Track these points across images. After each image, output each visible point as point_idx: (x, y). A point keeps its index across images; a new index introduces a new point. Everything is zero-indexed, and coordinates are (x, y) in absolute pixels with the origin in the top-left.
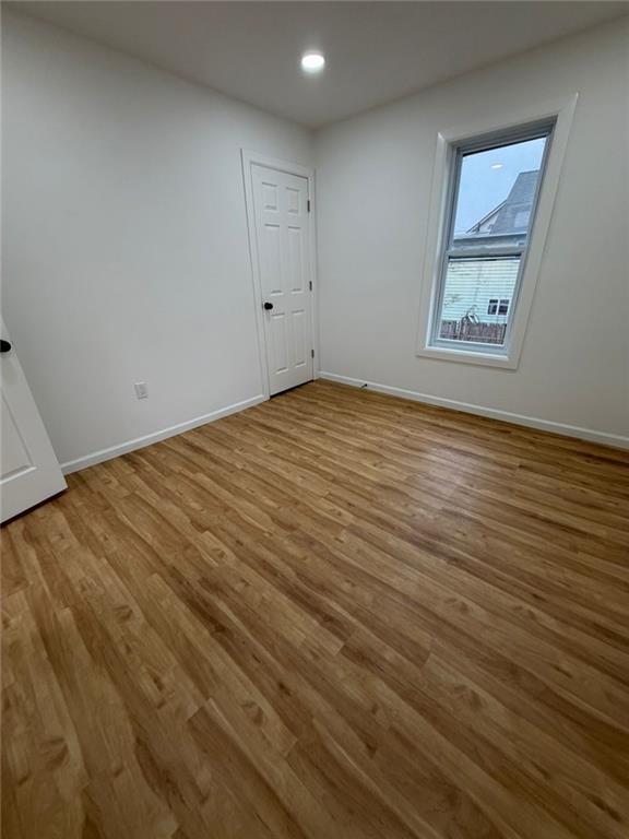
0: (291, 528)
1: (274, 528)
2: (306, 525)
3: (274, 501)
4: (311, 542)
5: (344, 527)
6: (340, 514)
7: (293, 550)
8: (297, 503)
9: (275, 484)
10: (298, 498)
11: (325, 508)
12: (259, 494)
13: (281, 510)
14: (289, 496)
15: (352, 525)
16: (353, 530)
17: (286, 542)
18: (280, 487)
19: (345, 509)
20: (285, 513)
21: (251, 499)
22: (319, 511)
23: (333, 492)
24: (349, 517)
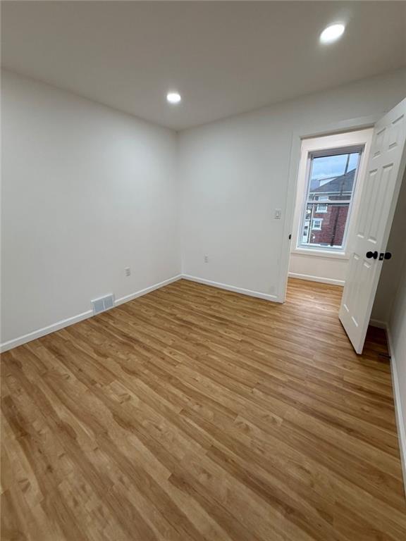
0: (198, 344)
1: (206, 344)
2: (189, 346)
3: (212, 359)
4: (186, 339)
5: (170, 346)
6: (171, 353)
7: (195, 336)
8: (197, 359)
9: (216, 373)
10: (197, 362)
11: (179, 357)
12: (224, 364)
13: (206, 353)
14: (203, 363)
15: (165, 347)
16: (165, 345)
17: (199, 338)
18: (212, 370)
19: (166, 355)
20: (203, 352)
21: (227, 359)
22: (183, 354)
23: (172, 367)
24: (166, 352)
